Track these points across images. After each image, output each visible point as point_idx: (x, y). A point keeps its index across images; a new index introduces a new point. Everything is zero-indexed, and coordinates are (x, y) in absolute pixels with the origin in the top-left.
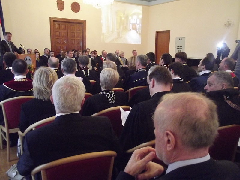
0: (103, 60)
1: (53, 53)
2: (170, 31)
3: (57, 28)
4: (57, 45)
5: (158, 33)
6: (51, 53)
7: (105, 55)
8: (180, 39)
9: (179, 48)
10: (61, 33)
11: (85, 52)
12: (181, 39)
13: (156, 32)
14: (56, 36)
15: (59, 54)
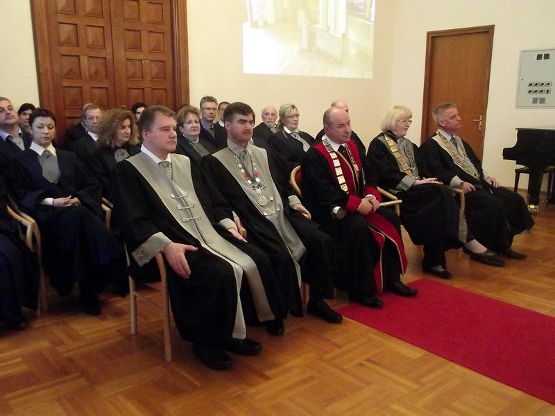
0: (333, 156)
1: (49, 120)
2: (493, 27)
3: (63, 9)
4: (65, 84)
5: (434, 39)
6: (38, 121)
7: (342, 130)
8: (539, 57)
9: (534, 88)
10: (81, 32)
11: (239, 117)
12: (547, 56)
13: (429, 34)
14: (60, 44)
15: (76, 122)
